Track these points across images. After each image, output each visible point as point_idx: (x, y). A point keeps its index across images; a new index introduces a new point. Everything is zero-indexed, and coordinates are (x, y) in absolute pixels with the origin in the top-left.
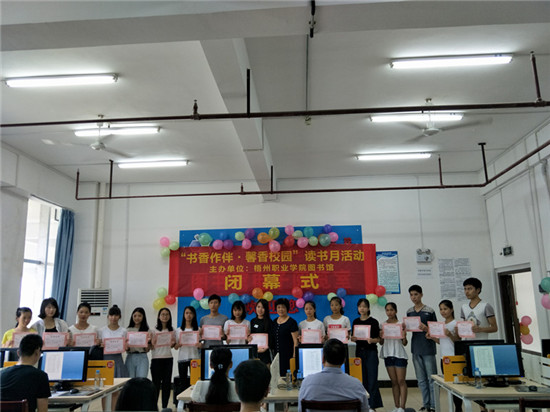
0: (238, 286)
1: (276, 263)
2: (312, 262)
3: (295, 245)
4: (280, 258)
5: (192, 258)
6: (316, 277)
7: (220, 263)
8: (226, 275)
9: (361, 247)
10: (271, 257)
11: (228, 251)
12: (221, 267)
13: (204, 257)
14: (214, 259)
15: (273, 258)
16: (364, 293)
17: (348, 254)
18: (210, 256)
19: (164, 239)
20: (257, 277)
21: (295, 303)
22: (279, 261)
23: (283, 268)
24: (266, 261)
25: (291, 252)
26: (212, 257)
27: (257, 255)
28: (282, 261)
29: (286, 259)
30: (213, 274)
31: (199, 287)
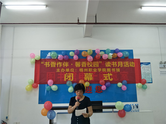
0: (71, 79)
1: (91, 67)
2: (109, 67)
3: (101, 58)
4: (93, 65)
5: (47, 64)
7: (62, 67)
8: (65, 73)
9: (133, 60)
10: (88, 65)
11: (66, 61)
12: (62, 69)
13: (53, 64)
14: (59, 65)
16: (135, 83)
17: (127, 63)
18: (56, 64)
19: (32, 54)
20: (81, 74)
21: (101, 88)
22: (92, 66)
23: (94, 70)
24: (86, 66)
25: (98, 62)
26: (57, 64)
27: (81, 63)
28: (94, 66)
29: (96, 66)
30: (58, 73)
31: (51, 79)
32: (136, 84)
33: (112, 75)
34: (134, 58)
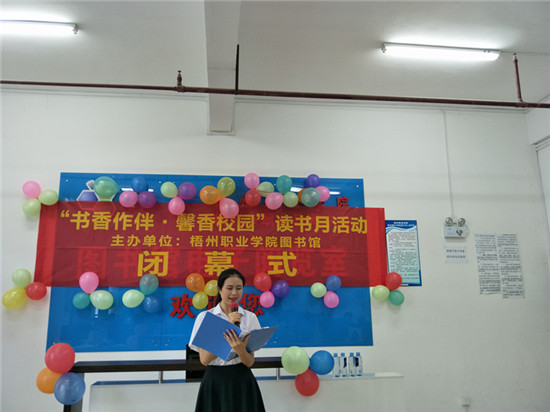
0: (161, 270)
1: (228, 233)
2: (287, 234)
3: (261, 205)
4: (235, 226)
5: (80, 219)
6: (293, 257)
7: (131, 231)
8: (142, 251)
9: (363, 212)
10: (219, 224)
11: (145, 211)
12: (133, 237)
13: (102, 220)
14: (121, 223)
15: (224, 226)
16: (367, 284)
17: (343, 222)
18: (113, 218)
19: (30, 185)
20: (195, 256)
21: (258, 299)
22: (233, 230)
23: (239, 242)
24: (211, 230)
25: (253, 216)
26: (116, 221)
27: (196, 219)
28: (239, 230)
29: (245, 227)
30: (117, 248)
31: (90, 270)
32: (371, 289)
33: (295, 258)
34: (366, 206)
